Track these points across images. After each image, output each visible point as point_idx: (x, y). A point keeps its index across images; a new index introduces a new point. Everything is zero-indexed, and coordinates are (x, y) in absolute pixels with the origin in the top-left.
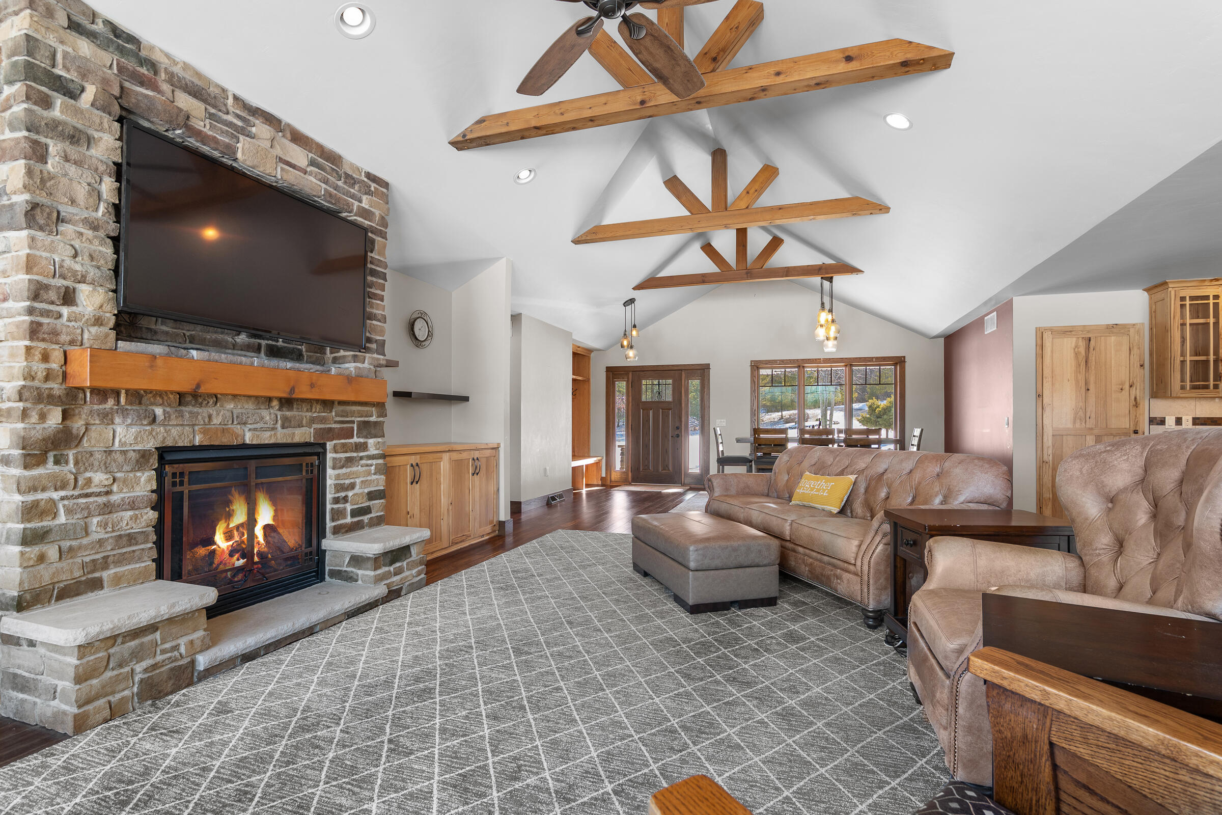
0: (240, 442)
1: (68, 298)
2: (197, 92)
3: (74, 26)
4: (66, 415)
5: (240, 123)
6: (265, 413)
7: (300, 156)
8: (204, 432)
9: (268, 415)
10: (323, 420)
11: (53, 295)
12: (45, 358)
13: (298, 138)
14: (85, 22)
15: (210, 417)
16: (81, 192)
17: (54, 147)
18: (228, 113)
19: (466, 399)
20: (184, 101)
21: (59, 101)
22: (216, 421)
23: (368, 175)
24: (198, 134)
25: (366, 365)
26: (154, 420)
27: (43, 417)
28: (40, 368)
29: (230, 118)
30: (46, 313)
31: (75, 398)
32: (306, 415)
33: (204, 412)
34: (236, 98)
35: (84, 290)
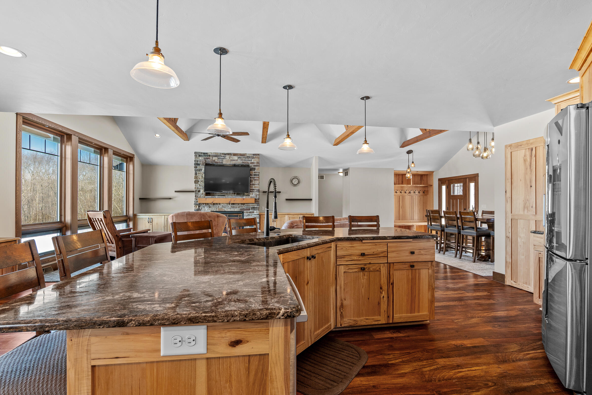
0: (224, 211)
1: (199, 191)
2: (216, 156)
3: (199, 156)
4: (199, 207)
5: (223, 157)
6: (229, 206)
7: (236, 158)
8: (218, 209)
9: (230, 206)
10: (242, 207)
11: (197, 192)
12: (197, 199)
13: (235, 155)
14: (201, 155)
15: (219, 207)
16: (200, 177)
17: (198, 172)
18: (221, 156)
19: (311, 200)
20: (214, 158)
21: (198, 166)
22: (220, 207)
23: (253, 155)
24: (217, 162)
25: (253, 195)
26: (210, 207)
27: (196, 207)
28: (196, 201)
29: (222, 157)
30: (197, 194)
31: (200, 204)
32: (238, 206)
33: (218, 206)
34: (222, 154)
35: (201, 190)
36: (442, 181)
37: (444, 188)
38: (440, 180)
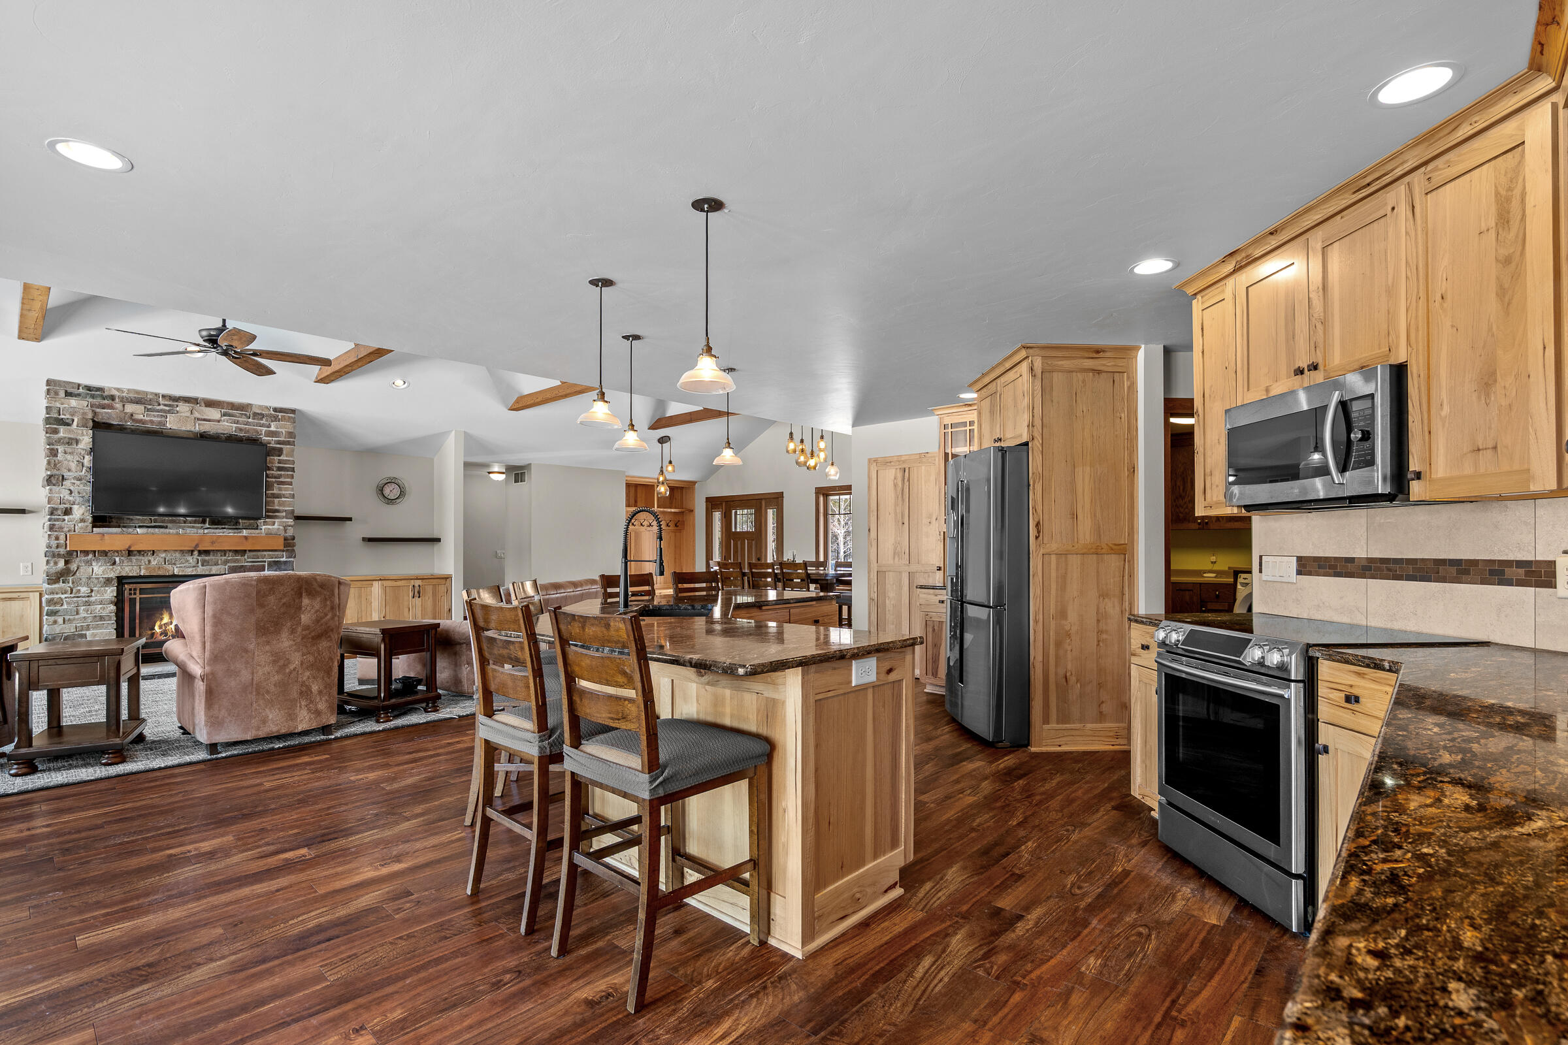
0: (171, 573)
1: (68, 512)
2: (138, 401)
3: (68, 394)
4: (67, 562)
5: (167, 408)
6: (190, 558)
7: (214, 414)
8: (146, 569)
9: (191, 560)
10: (235, 561)
11: (59, 512)
12: (57, 538)
13: (210, 404)
14: (75, 391)
15: (149, 561)
16: (73, 465)
17: (61, 449)
18: (159, 405)
19: (438, 540)
20: (130, 408)
21: (62, 429)
22: (154, 563)
23: (275, 410)
24: (140, 421)
25: (276, 526)
26: (114, 563)
27: (56, 563)
28: (54, 543)
29: (162, 407)
30: (57, 520)
31: (72, 555)
32: (221, 558)
33: (145, 559)
34: (164, 396)
35: (75, 507)
36: (713, 503)
37: (717, 515)
38: (708, 500)
